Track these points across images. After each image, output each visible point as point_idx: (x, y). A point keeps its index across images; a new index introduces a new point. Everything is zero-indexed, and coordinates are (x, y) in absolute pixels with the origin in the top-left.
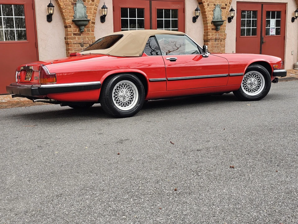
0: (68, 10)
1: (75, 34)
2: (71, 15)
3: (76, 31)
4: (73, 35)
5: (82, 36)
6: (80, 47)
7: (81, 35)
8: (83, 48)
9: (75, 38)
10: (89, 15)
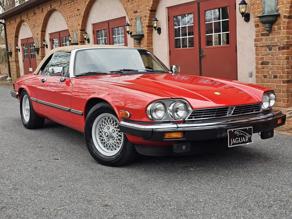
0: (256, 5)
1: (262, 35)
2: (260, 11)
3: (264, 31)
4: (261, 36)
5: (271, 36)
6: (268, 51)
7: (269, 36)
8: (271, 52)
9: (261, 39)
10: (281, 7)
